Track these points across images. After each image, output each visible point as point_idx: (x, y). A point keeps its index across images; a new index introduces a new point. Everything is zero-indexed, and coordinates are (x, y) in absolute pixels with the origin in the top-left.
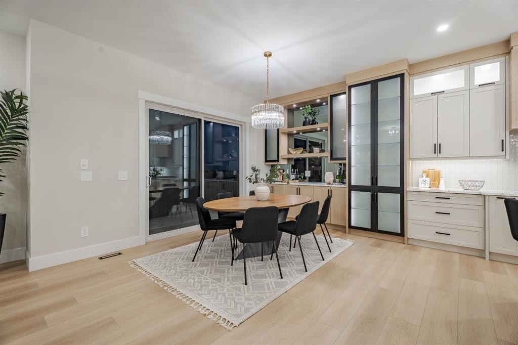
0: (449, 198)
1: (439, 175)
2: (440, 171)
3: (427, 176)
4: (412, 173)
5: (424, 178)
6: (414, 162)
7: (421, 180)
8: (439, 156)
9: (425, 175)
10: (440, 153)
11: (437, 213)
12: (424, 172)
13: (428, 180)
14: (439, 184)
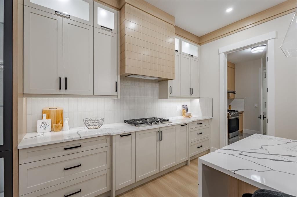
0: (80, 146)
1: (62, 114)
2: (62, 110)
3: (48, 117)
4: (26, 114)
5: (45, 120)
6: (29, 99)
7: (40, 122)
8: (65, 92)
9: (45, 116)
10: (66, 88)
11: (65, 169)
12: (44, 112)
13: (49, 121)
14: (62, 126)
